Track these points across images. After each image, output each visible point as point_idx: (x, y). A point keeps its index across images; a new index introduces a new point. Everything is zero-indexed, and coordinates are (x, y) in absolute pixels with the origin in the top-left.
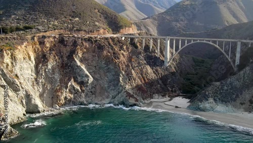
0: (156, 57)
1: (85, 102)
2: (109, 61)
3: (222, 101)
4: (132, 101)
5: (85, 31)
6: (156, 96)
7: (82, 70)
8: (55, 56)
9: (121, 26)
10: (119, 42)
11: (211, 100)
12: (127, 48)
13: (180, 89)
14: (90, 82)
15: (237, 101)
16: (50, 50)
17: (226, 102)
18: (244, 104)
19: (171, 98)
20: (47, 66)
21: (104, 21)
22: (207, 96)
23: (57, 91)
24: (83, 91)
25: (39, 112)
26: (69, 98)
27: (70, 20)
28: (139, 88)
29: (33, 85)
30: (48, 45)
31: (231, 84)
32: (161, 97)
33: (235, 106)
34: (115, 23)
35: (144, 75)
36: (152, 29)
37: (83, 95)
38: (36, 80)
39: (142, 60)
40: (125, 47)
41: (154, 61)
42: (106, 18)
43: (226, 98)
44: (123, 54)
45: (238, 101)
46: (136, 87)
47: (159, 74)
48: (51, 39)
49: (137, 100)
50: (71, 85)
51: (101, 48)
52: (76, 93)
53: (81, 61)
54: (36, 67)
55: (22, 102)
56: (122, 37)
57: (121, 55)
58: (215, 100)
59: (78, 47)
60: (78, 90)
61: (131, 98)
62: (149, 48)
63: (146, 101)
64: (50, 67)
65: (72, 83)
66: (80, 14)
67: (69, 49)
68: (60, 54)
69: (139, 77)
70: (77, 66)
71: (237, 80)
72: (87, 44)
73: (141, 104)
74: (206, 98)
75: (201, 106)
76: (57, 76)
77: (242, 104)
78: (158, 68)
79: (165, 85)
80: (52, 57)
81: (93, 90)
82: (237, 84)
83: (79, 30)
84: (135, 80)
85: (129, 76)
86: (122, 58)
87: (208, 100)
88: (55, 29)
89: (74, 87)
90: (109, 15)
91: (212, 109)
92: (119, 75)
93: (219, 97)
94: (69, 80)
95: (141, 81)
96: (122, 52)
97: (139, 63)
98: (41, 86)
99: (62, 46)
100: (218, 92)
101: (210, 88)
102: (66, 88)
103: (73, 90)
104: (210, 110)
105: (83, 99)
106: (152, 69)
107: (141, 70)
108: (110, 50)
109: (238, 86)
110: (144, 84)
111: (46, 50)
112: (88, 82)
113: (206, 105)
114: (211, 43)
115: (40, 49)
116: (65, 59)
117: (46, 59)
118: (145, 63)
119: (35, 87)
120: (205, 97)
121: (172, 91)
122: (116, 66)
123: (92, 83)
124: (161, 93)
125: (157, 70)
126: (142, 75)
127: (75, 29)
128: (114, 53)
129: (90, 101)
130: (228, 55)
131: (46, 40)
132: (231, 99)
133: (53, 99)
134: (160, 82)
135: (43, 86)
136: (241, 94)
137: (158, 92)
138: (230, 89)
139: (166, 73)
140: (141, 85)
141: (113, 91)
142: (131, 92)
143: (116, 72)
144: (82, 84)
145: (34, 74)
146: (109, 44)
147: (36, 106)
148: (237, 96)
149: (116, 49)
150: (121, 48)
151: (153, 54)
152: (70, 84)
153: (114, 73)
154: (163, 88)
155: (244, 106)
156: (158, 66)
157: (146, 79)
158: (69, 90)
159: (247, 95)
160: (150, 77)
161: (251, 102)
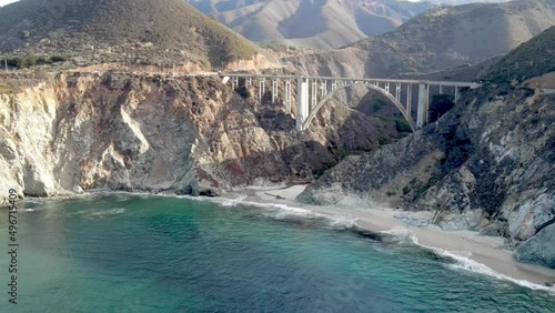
0: (282, 114)
1: (129, 185)
2: (182, 116)
3: (356, 188)
4: (205, 185)
5: (156, 65)
6: (260, 181)
7: (129, 130)
8: (90, 107)
9: (230, 57)
10: (210, 85)
11: (337, 186)
12: (224, 96)
14: (142, 151)
15: (382, 189)
16: (85, 96)
17: (361, 191)
18: (394, 194)
20: (74, 122)
21: (202, 45)
22: (331, 178)
23: (82, 163)
24: (128, 166)
25: (45, 195)
26: (102, 176)
27: (136, 46)
28: (229, 166)
29: (45, 153)
30: (82, 88)
31: (380, 159)
32: (269, 182)
33: (375, 198)
35: (246, 145)
37: (127, 172)
38: (52, 143)
39: (249, 117)
40: (218, 94)
41: (274, 119)
42: (208, 43)
43: (362, 184)
44: (211, 106)
45: (385, 189)
46: (223, 163)
47: (280, 144)
48: (90, 78)
49: (216, 184)
50: (109, 155)
51: (171, 93)
52: (116, 169)
53: (134, 116)
54: (56, 124)
55: (17, 175)
56: (222, 77)
57: (207, 107)
58: (344, 186)
59: (133, 91)
60: (118, 163)
61: (203, 180)
62: (271, 97)
63: (236, 188)
64: (78, 123)
65: (111, 151)
66: (158, 36)
67: (117, 94)
68: (100, 105)
69: (235, 148)
70: (123, 124)
71: (394, 152)
72: (148, 88)
73: (223, 191)
74: (328, 182)
75: (316, 196)
76: (88, 140)
77: (389, 194)
78: (282, 134)
79: (287, 163)
80: (85, 107)
81: (146, 166)
82: (392, 159)
83: (144, 64)
84: (224, 152)
85: (212, 141)
86: (207, 112)
87: (330, 185)
88: (103, 62)
89: (112, 159)
90: (215, 36)
91: (335, 201)
92: (193, 142)
93: (353, 180)
94: (106, 146)
95: (238, 155)
96: (211, 101)
97: (241, 123)
98: (58, 155)
99: (106, 90)
100: (354, 173)
101: (339, 166)
102: (100, 158)
103: (111, 165)
104: (329, 204)
105: (127, 180)
106: (269, 135)
107: (243, 136)
108: (189, 98)
109: (392, 164)
110: (241, 159)
111: (78, 97)
112: (138, 152)
113: (326, 194)
115: (68, 94)
116: (108, 112)
117: (75, 110)
118: (254, 124)
119: (48, 156)
120: (326, 181)
121: (298, 174)
122: (194, 126)
123: (148, 153)
124: (270, 175)
125: (277, 138)
126: (242, 143)
127: (138, 61)
128: (194, 104)
129: (138, 183)
131: (80, 79)
132: (373, 186)
133: (76, 177)
134: (277, 157)
135: (62, 154)
136: (393, 177)
137: (266, 174)
138: (377, 168)
139: (296, 142)
140: (234, 160)
141: (180, 169)
142: (209, 171)
143: (191, 136)
144: (127, 154)
145: (49, 135)
146: (190, 88)
147: (41, 185)
148: (386, 180)
149: (200, 97)
150: (211, 95)
151: (277, 108)
152: (106, 152)
153: (187, 138)
155: (392, 198)
156: (282, 129)
157: (248, 150)
158: (105, 163)
159: (403, 180)
160: (256, 148)
161: (406, 191)
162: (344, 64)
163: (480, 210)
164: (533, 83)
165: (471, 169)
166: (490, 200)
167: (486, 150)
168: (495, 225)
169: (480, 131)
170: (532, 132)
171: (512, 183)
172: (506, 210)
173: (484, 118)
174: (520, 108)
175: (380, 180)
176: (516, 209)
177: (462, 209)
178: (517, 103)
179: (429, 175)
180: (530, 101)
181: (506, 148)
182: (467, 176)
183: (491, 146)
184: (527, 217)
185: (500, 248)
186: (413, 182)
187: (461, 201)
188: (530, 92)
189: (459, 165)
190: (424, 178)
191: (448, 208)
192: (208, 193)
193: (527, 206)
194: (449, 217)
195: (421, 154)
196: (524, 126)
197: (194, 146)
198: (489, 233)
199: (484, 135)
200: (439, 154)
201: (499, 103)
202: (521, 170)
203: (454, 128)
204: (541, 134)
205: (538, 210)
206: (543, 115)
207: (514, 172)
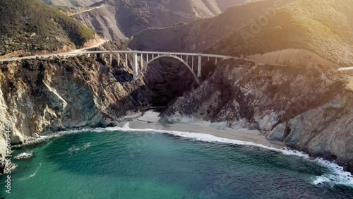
0: (124, 72)
1: (63, 127)
2: (80, 83)
3: (186, 113)
4: (108, 121)
5: (47, 49)
6: (129, 112)
7: (54, 95)
8: (22, 83)
9: (84, 39)
10: (87, 61)
11: (177, 113)
12: (96, 67)
13: (150, 103)
14: (64, 106)
16: (15, 76)
17: (189, 114)
19: (143, 112)
20: (17, 95)
21: (64, 32)
22: (174, 110)
23: (33, 120)
24: (59, 116)
25: (21, 143)
26: (46, 125)
27: (27, 36)
28: (112, 107)
29: (7, 117)
30: (12, 71)
31: (193, 97)
32: (133, 112)
33: (196, 117)
34: (76, 34)
35: (116, 93)
36: (110, 18)
37: (60, 120)
38: (8, 110)
39: (111, 77)
40: (93, 66)
41: (123, 76)
42: (64, 28)
43: (189, 110)
44: (93, 74)
45: (199, 112)
46: (109, 106)
47: (129, 89)
48: (14, 64)
49: (112, 120)
50: (47, 112)
51: (69, 70)
52: (53, 119)
53: (52, 86)
54: (5, 96)
55: (4, 135)
56: (87, 54)
57: (91, 75)
58: (180, 113)
59: (46, 71)
60: (54, 117)
61: (107, 119)
62: (117, 63)
63: (120, 119)
64: (20, 96)
65: (47, 110)
66: (36, 27)
67: (36, 73)
68: (26, 79)
69: (111, 95)
70: (50, 92)
71: (198, 93)
72: (54, 67)
73: (117, 122)
74: (173, 112)
75: (170, 120)
76: (30, 104)
77: (201, 114)
78: (128, 83)
79: (136, 100)
80: (20, 84)
81: (68, 114)
82: (198, 97)
83: (40, 49)
84: (108, 100)
85: (102, 97)
86: (92, 78)
87: (174, 114)
88: (13, 51)
89: (49, 114)
90: (67, 24)
91: (179, 121)
92: (93, 97)
93: (184, 110)
94: (44, 107)
95: (114, 100)
96: (92, 71)
97: (109, 81)
98: (15, 117)
99: (28, 71)
100: (183, 106)
102: (42, 115)
103: (49, 117)
104: (176, 122)
105: (60, 124)
106: (122, 85)
107: (112, 88)
108: (80, 72)
109: (199, 99)
110: (116, 102)
111: (11, 77)
112: (62, 107)
113: (174, 118)
114: (176, 57)
115: (4, 77)
116: (34, 85)
117: (14, 87)
118: (115, 81)
119: (10, 118)
121: (143, 105)
122: (88, 87)
123: (67, 107)
124: (133, 108)
125: (127, 86)
126: (113, 93)
127: (36, 48)
128: (84, 74)
129: (67, 125)
130: (191, 67)
131: (8, 66)
132: (193, 111)
133: (31, 127)
134: (131, 97)
135: (18, 115)
136: (201, 106)
137: (130, 108)
138: (193, 102)
139: (136, 87)
140: (114, 104)
141: (88, 113)
142: (106, 112)
143: (89, 94)
144: (56, 109)
145: (5, 105)
146: (78, 64)
147: (18, 137)
148: (198, 108)
149: (85, 69)
150: (90, 67)
151: (121, 69)
152: (45, 111)
153: (86, 95)
154: (134, 104)
155: (203, 116)
156: (127, 81)
157: (118, 97)
158: (46, 117)
159: (205, 106)
160: (121, 94)
161: (208, 112)
162: (105, 17)
163: (244, 119)
164: (251, 58)
165: (237, 100)
166: (247, 114)
167: (240, 91)
168: (252, 125)
169: (233, 81)
170: (259, 83)
171: (255, 106)
172: (256, 118)
173: (234, 75)
174: (250, 71)
175: (196, 108)
176: (262, 118)
177: (238, 119)
178: (249, 68)
179: (217, 103)
180: (254, 68)
181: (248, 90)
182: (236, 104)
183: (242, 89)
184: (268, 122)
185: (259, 135)
186: (210, 107)
187: (236, 116)
188: (253, 64)
189: (232, 99)
190: (215, 105)
191: (232, 119)
192: (112, 125)
193: (266, 117)
194: (234, 123)
195: (210, 93)
196: (254, 80)
197: (95, 100)
198: (251, 129)
199: (236, 83)
200: (219, 93)
201: (240, 68)
202: (258, 101)
203: (222, 79)
204: (263, 84)
205: (272, 119)
206: (261, 75)
207: (255, 101)
